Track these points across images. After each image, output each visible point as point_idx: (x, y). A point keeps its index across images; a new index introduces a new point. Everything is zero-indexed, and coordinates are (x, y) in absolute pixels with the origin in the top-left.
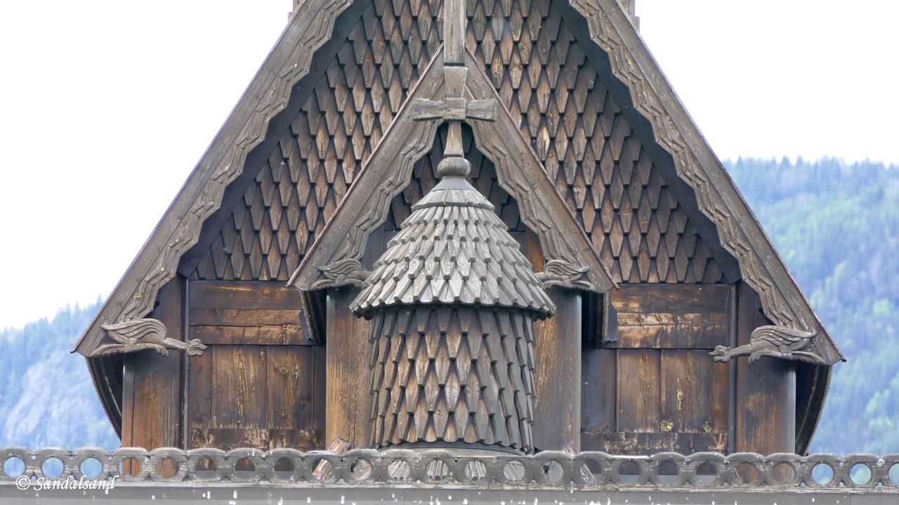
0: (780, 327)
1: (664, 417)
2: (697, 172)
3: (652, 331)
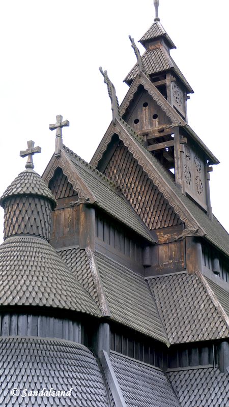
0: (190, 229)
1: (170, 259)
2: (169, 196)
3: (166, 239)
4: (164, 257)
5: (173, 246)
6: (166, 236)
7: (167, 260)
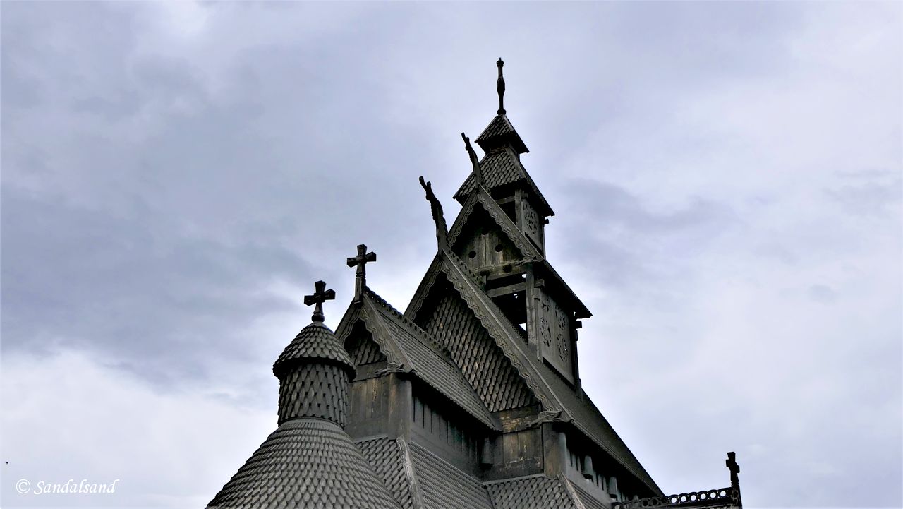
0: (549, 411)
1: (520, 456)
2: (518, 362)
3: (514, 425)
4: (512, 452)
5: (524, 436)
6: (514, 421)
7: (516, 457)
